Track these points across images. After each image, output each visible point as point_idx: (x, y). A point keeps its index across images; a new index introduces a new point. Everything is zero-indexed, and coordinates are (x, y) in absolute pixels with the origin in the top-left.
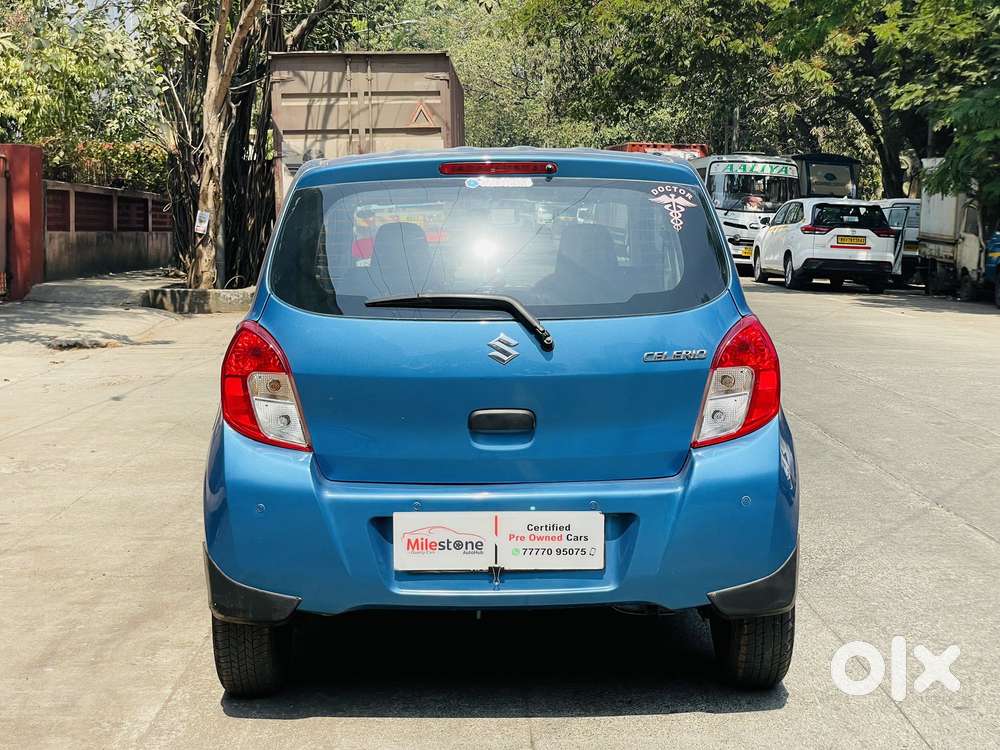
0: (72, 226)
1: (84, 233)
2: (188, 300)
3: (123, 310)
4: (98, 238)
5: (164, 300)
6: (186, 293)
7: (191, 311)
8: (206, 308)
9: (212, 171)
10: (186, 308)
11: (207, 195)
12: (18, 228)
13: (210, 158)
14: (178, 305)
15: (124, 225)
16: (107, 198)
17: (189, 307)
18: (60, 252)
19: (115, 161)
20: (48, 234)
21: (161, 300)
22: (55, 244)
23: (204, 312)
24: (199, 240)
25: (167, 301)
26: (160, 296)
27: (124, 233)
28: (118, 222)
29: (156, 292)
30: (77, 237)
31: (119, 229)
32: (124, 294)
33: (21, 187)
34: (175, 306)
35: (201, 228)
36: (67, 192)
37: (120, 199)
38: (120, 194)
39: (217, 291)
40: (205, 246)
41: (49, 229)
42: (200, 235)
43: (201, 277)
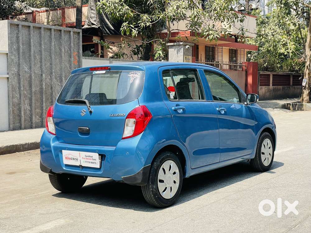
0: (271, 84)
1: (276, 87)
2: (297, 106)
3: (272, 109)
4: (283, 88)
5: (290, 106)
6: (296, 104)
7: (298, 110)
8: (302, 109)
9: (307, 66)
10: (296, 109)
11: (306, 74)
12: (249, 86)
13: (307, 62)
14: (294, 108)
15: (295, 84)
16: (288, 76)
17: (297, 108)
18: (265, 92)
19: (294, 64)
20: (260, 87)
21: (289, 107)
22: (263, 90)
23: (301, 110)
24: (303, 88)
25: (291, 107)
26: (289, 105)
27: (296, 86)
28: (293, 83)
29: (288, 104)
30: (273, 88)
31: (293, 85)
32: (278, 104)
33: (250, 74)
34: (293, 108)
35: (304, 84)
36: (269, 75)
37: (293, 76)
38: (293, 74)
39: (306, 104)
40: (305, 90)
41: (260, 86)
42: (304, 86)
43: (304, 99)
